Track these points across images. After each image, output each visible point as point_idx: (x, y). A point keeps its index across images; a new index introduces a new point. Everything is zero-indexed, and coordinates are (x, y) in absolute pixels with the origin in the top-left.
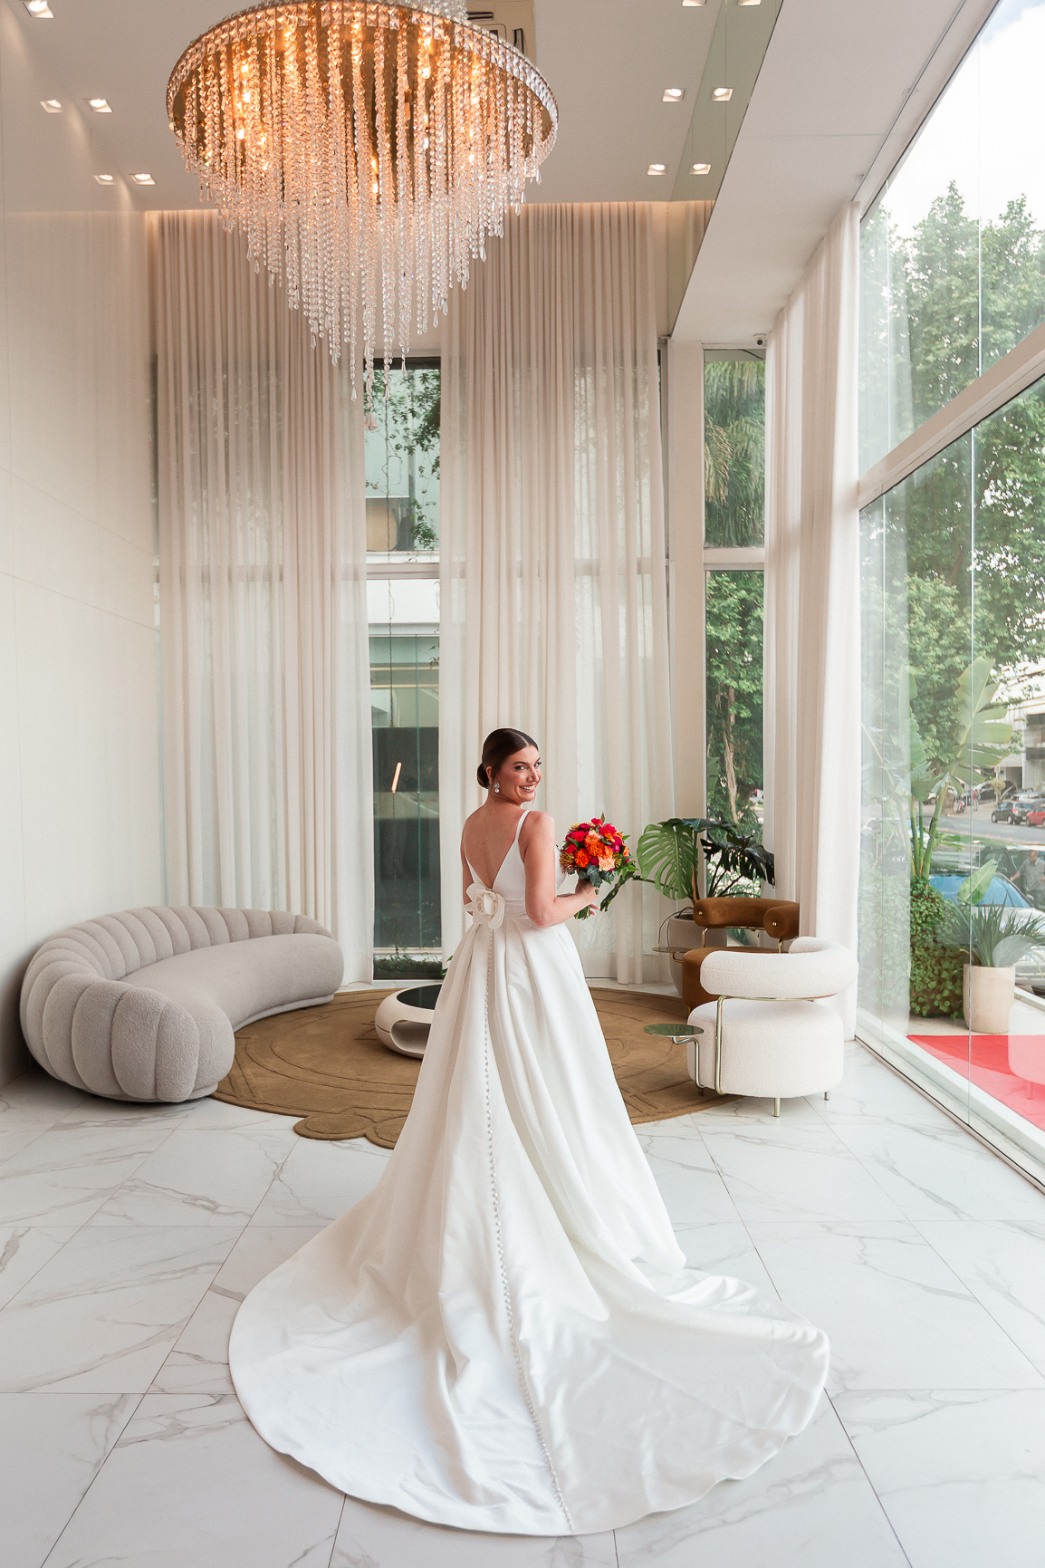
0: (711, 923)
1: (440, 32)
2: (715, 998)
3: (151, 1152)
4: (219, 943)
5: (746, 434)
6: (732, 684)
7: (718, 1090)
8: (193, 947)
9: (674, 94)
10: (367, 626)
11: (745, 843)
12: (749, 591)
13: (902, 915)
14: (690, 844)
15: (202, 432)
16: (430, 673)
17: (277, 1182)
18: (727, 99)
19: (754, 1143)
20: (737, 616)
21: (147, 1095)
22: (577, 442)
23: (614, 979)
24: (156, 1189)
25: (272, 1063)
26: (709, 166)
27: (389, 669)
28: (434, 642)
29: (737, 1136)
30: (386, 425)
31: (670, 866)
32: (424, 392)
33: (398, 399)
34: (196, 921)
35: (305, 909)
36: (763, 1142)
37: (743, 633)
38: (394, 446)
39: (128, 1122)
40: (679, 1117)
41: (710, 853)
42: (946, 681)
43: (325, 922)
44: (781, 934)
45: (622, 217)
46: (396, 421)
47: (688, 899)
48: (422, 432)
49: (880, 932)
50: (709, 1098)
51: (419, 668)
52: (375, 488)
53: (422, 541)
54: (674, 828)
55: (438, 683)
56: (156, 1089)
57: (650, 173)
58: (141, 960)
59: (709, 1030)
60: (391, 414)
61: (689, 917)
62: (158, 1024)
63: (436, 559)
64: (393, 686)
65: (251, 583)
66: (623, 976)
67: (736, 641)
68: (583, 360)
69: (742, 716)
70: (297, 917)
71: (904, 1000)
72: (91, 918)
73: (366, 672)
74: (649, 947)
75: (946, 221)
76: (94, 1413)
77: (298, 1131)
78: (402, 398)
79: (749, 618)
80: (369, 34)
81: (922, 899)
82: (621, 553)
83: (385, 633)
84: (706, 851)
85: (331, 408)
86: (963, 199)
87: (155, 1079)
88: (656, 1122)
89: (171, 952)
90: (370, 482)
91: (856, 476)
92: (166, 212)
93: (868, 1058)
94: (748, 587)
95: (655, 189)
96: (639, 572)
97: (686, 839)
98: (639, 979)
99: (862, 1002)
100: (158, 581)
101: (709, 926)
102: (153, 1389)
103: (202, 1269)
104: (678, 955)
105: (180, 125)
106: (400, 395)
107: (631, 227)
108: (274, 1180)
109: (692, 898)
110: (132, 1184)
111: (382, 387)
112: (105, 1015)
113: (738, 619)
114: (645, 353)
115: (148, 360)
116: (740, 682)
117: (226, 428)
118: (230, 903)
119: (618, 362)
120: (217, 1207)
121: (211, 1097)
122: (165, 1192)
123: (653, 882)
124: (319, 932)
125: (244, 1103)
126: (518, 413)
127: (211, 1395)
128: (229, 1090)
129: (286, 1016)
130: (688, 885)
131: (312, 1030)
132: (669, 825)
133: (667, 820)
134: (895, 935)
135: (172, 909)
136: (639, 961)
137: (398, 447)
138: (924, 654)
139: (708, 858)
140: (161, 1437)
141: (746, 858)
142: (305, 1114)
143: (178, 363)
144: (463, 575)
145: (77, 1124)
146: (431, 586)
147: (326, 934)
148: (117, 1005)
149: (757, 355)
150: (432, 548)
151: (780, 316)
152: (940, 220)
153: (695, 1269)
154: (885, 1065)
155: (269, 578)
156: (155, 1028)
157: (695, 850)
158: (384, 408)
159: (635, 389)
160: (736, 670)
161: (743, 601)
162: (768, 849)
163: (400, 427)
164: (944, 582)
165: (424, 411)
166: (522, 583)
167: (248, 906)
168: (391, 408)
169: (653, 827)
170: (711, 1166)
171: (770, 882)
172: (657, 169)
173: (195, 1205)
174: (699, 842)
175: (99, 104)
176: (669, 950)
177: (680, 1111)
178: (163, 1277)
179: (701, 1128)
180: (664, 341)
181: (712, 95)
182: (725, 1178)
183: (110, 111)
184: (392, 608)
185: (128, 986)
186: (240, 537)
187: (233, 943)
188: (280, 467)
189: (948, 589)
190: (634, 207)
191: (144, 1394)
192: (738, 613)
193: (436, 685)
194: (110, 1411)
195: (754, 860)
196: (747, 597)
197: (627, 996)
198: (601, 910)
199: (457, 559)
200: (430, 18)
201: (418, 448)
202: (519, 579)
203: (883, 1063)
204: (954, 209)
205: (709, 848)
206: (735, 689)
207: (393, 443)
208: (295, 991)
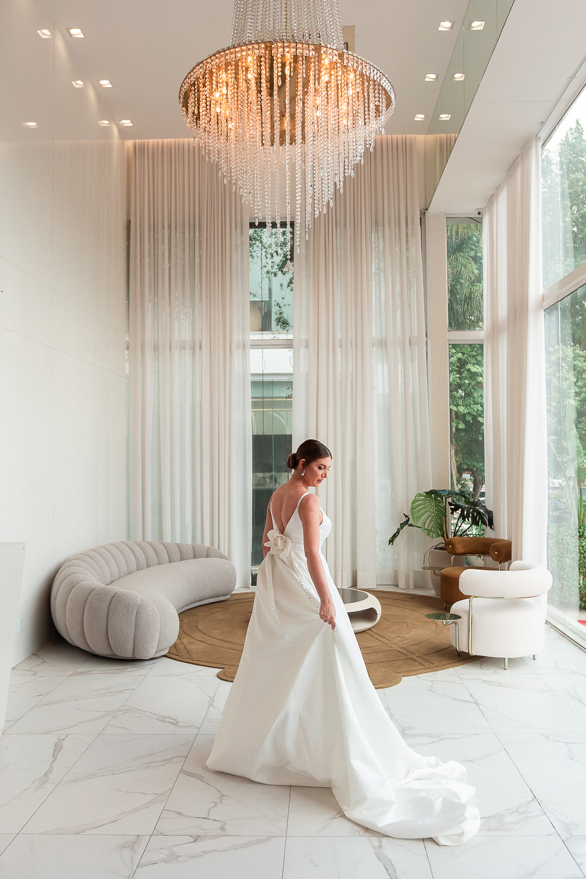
0: (457, 552)
1: (336, 58)
2: (468, 597)
3: (133, 690)
4: (163, 564)
5: (460, 262)
6: (454, 409)
7: (470, 653)
8: (148, 566)
9: (431, 77)
10: (250, 375)
11: (475, 504)
12: (463, 354)
13: (572, 548)
14: (443, 505)
15: (156, 263)
16: (287, 403)
17: (211, 708)
18: (462, 79)
19: (495, 685)
20: (456, 369)
21: (129, 655)
22: (373, 270)
23: (397, 586)
24: (140, 712)
25: (198, 636)
26: (450, 115)
27: (262, 400)
28: (289, 385)
29: (484, 681)
30: (261, 260)
31: (431, 518)
32: (283, 241)
33: (268, 245)
34: (150, 550)
35: (212, 543)
36: (500, 685)
37: (460, 379)
38: (266, 272)
39: (117, 671)
40: (447, 670)
41: (453, 510)
42: (581, 407)
43: (224, 550)
44: (501, 559)
45: (399, 142)
46: (267, 258)
47: (441, 538)
48: (282, 264)
49: (558, 558)
50: (465, 658)
51: (274, 400)
52: (255, 296)
53: (282, 327)
54: (433, 495)
55: (292, 408)
56: (134, 651)
57: (416, 119)
58: (119, 573)
59: (465, 617)
60: (264, 254)
61: (442, 549)
62: (136, 612)
63: (290, 337)
64: (264, 410)
65: (182, 351)
66: (402, 584)
67: (456, 383)
68: (377, 224)
69: (459, 427)
70: (208, 547)
71: (575, 599)
72: (90, 548)
73: (249, 401)
74: (418, 567)
75: (574, 140)
76: (122, 847)
77: (218, 676)
78: (271, 245)
79: (463, 369)
80: (296, 58)
81: (583, 538)
82: (399, 334)
83: (260, 379)
84: (451, 509)
85: (231, 250)
86: (584, 129)
87: (134, 645)
88: (434, 672)
89: (136, 568)
90: (252, 292)
91: (541, 291)
92: (137, 141)
93: (557, 634)
94: (462, 351)
95: (419, 128)
96: (410, 345)
97: (439, 502)
98: (412, 585)
99: (550, 600)
100: (128, 350)
101: (456, 554)
102: (155, 832)
103: (174, 760)
104: (437, 572)
105: (185, 105)
106: (269, 243)
107: (404, 149)
108: (209, 706)
109: (444, 537)
110: (125, 708)
111: (259, 238)
112: (105, 606)
113: (457, 370)
114: (413, 219)
115: (125, 223)
116: (459, 407)
117: (170, 262)
118: (168, 539)
119: (397, 225)
120: (178, 723)
121: (165, 656)
122: (145, 713)
123: (421, 528)
124: (221, 557)
125: (185, 660)
126: (339, 253)
127: (191, 836)
128: (175, 652)
129: (202, 607)
130: (441, 530)
131: (220, 616)
132: (430, 493)
133: (428, 491)
134: (568, 560)
135: (135, 542)
136: (411, 575)
137: (268, 272)
138: (568, 391)
139: (452, 513)
140: (165, 861)
141: (475, 514)
142: (222, 666)
143: (142, 224)
144: (307, 346)
145: (87, 672)
146: (288, 353)
147: (225, 558)
148: (111, 601)
149: (477, 221)
150: (288, 331)
151: (491, 199)
152: (571, 141)
153: (470, 761)
154: (566, 638)
155: (193, 348)
156: (134, 614)
157: (445, 508)
158: (260, 250)
159: (407, 241)
160: (456, 401)
161: (459, 360)
162: (489, 508)
163: (269, 261)
164: (579, 348)
165: (283, 251)
166: (342, 352)
167: (178, 541)
168: (264, 250)
169: (420, 495)
170: (471, 699)
171: (491, 528)
172: (420, 117)
173: (164, 721)
174: (447, 504)
175: (105, 83)
176: (430, 568)
177: (447, 666)
178: (152, 765)
179: (461, 676)
180: (423, 213)
181: (453, 77)
182: (480, 706)
183: (111, 86)
184: (264, 365)
185: (116, 588)
186: (176, 323)
187: (171, 563)
188: (201, 284)
189: (581, 353)
190: (406, 138)
191: (151, 836)
192: (457, 367)
193: (290, 409)
194: (132, 845)
195: (480, 514)
196: (462, 357)
197: (406, 596)
198: (389, 544)
199: (303, 336)
200: (331, 51)
201: (280, 273)
202: (339, 349)
203: (565, 637)
204: (579, 134)
205: (453, 507)
206: (455, 412)
207: (265, 270)
208: (208, 592)
